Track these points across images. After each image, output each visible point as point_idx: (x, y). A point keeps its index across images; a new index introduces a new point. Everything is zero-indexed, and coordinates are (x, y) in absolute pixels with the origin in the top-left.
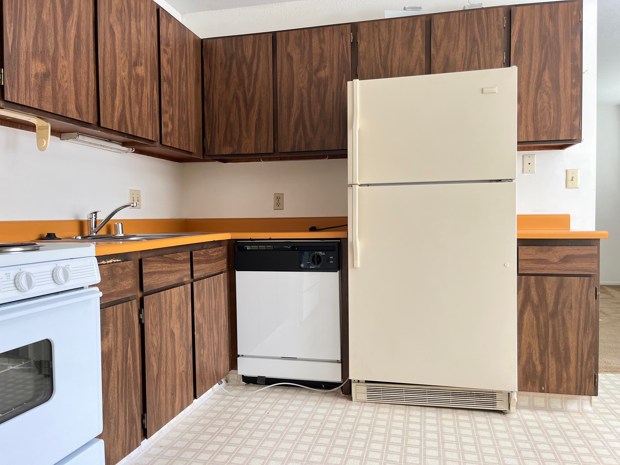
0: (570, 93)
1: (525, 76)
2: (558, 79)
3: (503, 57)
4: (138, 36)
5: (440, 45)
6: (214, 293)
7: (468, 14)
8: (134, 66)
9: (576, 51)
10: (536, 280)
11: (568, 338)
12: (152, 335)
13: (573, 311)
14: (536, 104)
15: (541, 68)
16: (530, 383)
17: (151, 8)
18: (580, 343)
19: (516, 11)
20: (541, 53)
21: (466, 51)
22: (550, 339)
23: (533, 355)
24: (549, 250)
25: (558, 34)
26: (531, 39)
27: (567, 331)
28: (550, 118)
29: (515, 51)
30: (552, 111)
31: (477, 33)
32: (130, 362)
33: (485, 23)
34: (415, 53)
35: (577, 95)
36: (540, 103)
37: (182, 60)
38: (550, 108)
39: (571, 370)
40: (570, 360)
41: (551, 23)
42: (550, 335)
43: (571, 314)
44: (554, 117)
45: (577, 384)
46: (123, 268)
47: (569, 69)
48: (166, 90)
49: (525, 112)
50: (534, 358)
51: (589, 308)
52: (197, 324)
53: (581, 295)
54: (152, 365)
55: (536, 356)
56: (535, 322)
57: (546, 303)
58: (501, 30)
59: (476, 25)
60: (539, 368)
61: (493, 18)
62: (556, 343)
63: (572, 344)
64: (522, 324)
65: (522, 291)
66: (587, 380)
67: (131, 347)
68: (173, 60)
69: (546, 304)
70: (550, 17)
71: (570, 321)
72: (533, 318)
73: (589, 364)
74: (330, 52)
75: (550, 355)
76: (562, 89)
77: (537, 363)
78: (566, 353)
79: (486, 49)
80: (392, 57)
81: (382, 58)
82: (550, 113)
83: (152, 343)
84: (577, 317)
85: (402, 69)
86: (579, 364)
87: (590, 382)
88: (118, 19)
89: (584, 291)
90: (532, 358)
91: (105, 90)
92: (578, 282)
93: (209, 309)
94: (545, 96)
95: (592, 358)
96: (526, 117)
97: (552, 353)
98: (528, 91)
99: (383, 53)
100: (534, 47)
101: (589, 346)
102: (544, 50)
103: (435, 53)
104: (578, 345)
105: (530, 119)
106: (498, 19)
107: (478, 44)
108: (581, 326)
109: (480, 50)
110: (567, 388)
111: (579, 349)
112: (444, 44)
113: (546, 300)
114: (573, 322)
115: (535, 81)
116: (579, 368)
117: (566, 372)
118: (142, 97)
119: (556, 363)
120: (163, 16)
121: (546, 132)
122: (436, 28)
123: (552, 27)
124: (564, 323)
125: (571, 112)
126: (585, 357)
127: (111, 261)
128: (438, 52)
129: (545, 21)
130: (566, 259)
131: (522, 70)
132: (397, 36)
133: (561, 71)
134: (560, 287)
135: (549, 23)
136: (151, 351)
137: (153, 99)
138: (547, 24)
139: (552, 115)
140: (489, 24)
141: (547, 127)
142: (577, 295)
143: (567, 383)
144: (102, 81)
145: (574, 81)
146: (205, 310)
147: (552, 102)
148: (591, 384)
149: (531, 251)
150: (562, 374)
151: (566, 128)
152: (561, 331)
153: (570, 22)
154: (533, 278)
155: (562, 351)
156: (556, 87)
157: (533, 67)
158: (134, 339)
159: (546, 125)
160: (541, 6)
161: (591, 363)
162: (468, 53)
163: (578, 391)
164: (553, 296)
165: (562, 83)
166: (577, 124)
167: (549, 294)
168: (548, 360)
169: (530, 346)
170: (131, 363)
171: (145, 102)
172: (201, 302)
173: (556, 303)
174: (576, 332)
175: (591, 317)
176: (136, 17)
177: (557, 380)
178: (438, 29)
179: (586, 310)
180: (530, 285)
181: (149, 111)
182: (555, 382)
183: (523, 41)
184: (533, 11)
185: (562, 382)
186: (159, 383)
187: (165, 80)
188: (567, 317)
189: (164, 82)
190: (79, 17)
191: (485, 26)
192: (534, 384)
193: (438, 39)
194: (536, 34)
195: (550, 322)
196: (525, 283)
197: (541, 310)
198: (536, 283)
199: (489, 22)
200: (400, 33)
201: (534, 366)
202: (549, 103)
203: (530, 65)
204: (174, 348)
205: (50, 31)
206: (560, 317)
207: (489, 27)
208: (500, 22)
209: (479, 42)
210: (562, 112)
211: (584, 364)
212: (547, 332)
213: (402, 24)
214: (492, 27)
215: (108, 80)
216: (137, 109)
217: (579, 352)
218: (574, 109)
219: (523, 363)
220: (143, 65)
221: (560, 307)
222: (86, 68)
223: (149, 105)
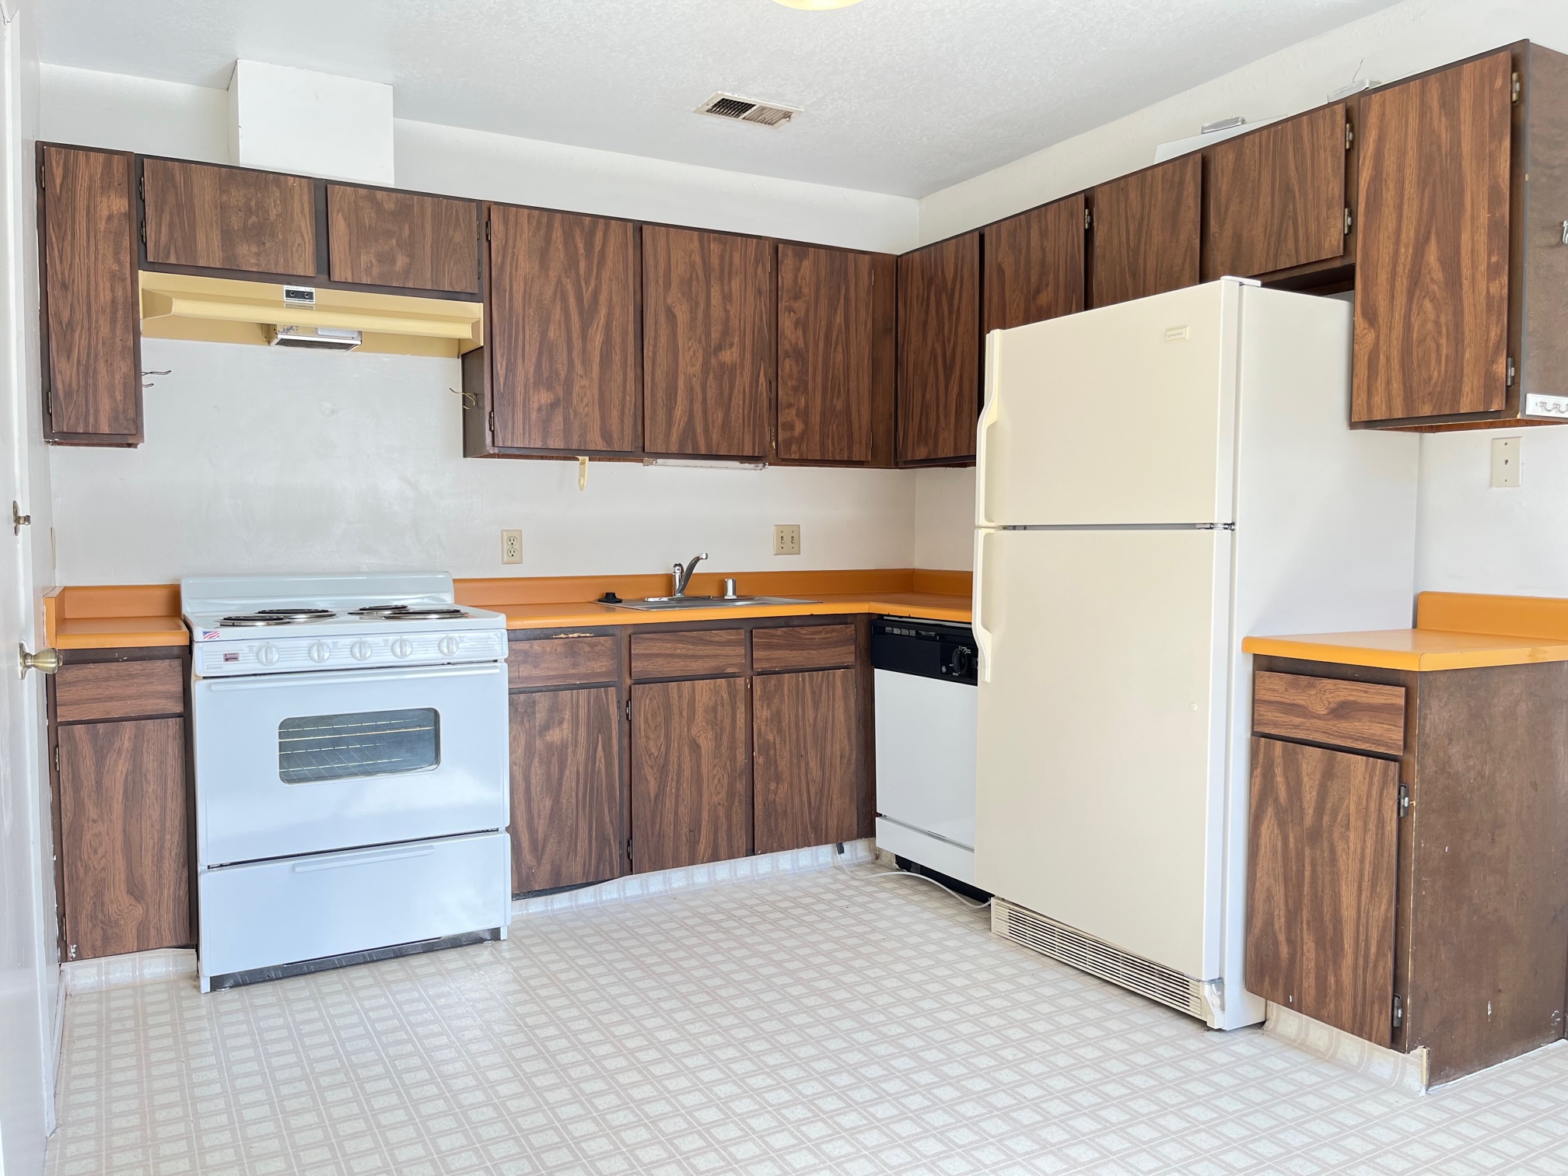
0: (1484, 293)
1: (1387, 260)
2: (1459, 259)
3: (1341, 221)
4: (725, 306)
5: (1226, 211)
6: (813, 700)
7: (1276, 133)
8: (714, 353)
9: (1500, 180)
10: (1285, 750)
11: (1340, 895)
12: (648, 738)
13: (1352, 835)
14: (1408, 327)
15: (1421, 237)
16: (1267, 979)
17: (756, 252)
18: (1362, 914)
19: (1369, 107)
20: (1422, 199)
21: (1272, 218)
22: (1306, 889)
23: (1275, 918)
24: (1311, 686)
25: (1459, 145)
26: (1401, 168)
27: (1338, 880)
28: (1439, 361)
29: (1366, 204)
30: (1443, 341)
31: (1293, 173)
32: (601, 764)
33: (1307, 145)
34: (1183, 237)
35: (1501, 296)
36: (1416, 324)
37: (836, 310)
38: (1440, 333)
39: (1344, 973)
40: (1343, 949)
41: (1443, 119)
42: (1306, 881)
43: (1347, 842)
44: (1447, 356)
45: (1355, 1007)
46: (592, 645)
47: (1482, 231)
48: (791, 369)
49: (1385, 348)
50: (1277, 926)
51: (1383, 834)
52: (761, 741)
53: (1367, 800)
54: (646, 779)
55: (1280, 923)
56: (1279, 844)
57: (1301, 806)
58: (1340, 158)
59: (1291, 155)
60: (1284, 950)
61: (1324, 133)
62: (1316, 899)
63: (1348, 913)
64: (1257, 845)
65: (1258, 771)
66: (1376, 1007)
67: (603, 746)
68: (811, 318)
69: (1302, 809)
70: (1443, 105)
71: (1345, 857)
72: (1277, 836)
73: (1380, 969)
74: (1054, 253)
75: (1305, 926)
76: (1466, 283)
77: (1282, 938)
78: (1335, 929)
79: (1309, 207)
80: (1145, 250)
81: (1131, 253)
82: (1438, 347)
83: (647, 750)
84: (1359, 851)
85: (1161, 274)
86: (1361, 962)
87: (1381, 1013)
88: (683, 294)
89: (1374, 793)
90: (1272, 924)
91: (654, 401)
92: (1363, 768)
93: (797, 722)
94: (1428, 305)
95: (1386, 955)
96: (1388, 359)
97: (1308, 924)
98: (1393, 296)
99: (1131, 244)
100: (1407, 186)
101: (1381, 924)
102: (1427, 190)
103: (1217, 230)
104: (1359, 917)
105: (1396, 364)
106: (1332, 134)
107: (1294, 197)
108: (1366, 873)
109: (1298, 210)
110: (1336, 1012)
111: (1361, 928)
112: (1233, 207)
113: (1301, 800)
114: (1350, 861)
115: (1407, 271)
116: (1360, 971)
117: (1335, 975)
118: (731, 395)
119: (1316, 948)
120: (787, 255)
121: (1430, 394)
122: (1220, 175)
123: (1446, 131)
124: (1333, 861)
125: (1487, 341)
126: (1373, 950)
127: (576, 635)
128: (1221, 226)
129: (1431, 118)
130: (1342, 711)
131: (1381, 247)
132: (1155, 204)
133: (1465, 237)
134: (1328, 774)
135: (1440, 120)
136: (644, 759)
137: (756, 392)
138: (1436, 123)
139: (1444, 352)
140: (1315, 147)
141: (1433, 382)
142: (1360, 798)
143: (1335, 1001)
144: (649, 390)
145: (1494, 259)
146: (785, 723)
147: (1443, 320)
148: (1383, 1016)
149: (1277, 685)
150: (1326, 977)
151: (1475, 382)
152: (1328, 878)
153: (1487, 108)
154: (1279, 743)
155: (1328, 923)
156: (1453, 282)
157: (1403, 236)
158: (610, 739)
159: (1430, 378)
160: (1423, 82)
161: (1384, 968)
162: (1276, 221)
163: (1357, 1025)
164: (1314, 793)
165: (1466, 271)
166: (1500, 370)
167: (1308, 786)
168: (1302, 937)
169: (1269, 898)
170: (603, 767)
171: (737, 401)
172: (774, 709)
173: (1320, 811)
174: (1356, 885)
175: (1386, 855)
176: (721, 279)
177: (1316, 989)
178: (1223, 176)
179: (1377, 836)
180: (1273, 761)
181: (746, 412)
182: (1313, 992)
183: (1384, 176)
184: (1405, 97)
185: (1325, 996)
186: (660, 806)
187: (787, 355)
188: (1340, 846)
189: (784, 359)
190: (609, 316)
191: (1308, 153)
192: (1274, 983)
193: (1223, 199)
194: (1411, 154)
195: (1307, 851)
196: (1265, 754)
197: (1292, 821)
198: (1283, 757)
199: (1315, 142)
200: (1160, 197)
201: (1276, 943)
202: (1437, 323)
203: (1398, 230)
204: (699, 766)
205: (560, 350)
206: (1326, 844)
207: (1316, 154)
208: (1337, 139)
209: (1297, 192)
210: (1466, 342)
211: (1371, 965)
212: (1300, 873)
213: (1163, 176)
214: (1322, 153)
215: (662, 385)
216: (720, 414)
217: (1361, 934)
218: (1493, 333)
219: (1257, 930)
220: (735, 346)
221: (1326, 819)
222: (620, 379)
223: (747, 402)
